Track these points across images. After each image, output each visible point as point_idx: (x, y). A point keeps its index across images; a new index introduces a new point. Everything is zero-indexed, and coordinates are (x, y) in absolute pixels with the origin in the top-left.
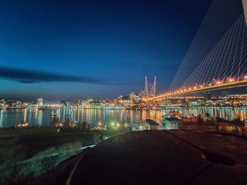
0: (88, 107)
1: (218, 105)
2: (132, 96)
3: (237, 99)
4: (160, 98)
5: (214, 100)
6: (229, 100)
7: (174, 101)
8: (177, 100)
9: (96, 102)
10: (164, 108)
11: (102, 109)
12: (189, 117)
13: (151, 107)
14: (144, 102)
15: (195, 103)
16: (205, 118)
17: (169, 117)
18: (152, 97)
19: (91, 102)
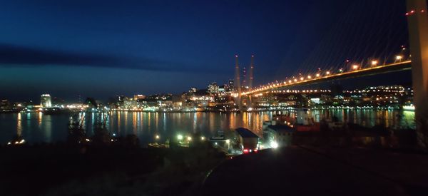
0: (135, 108)
1: (351, 104)
2: (212, 88)
3: (382, 94)
4: (259, 92)
5: (346, 95)
6: (369, 95)
7: (282, 97)
9: (151, 100)
10: (267, 109)
11: (160, 112)
12: (306, 122)
13: (245, 109)
14: (233, 99)
15: (317, 100)
16: (332, 125)
17: (274, 123)
18: (246, 90)
19: (141, 100)
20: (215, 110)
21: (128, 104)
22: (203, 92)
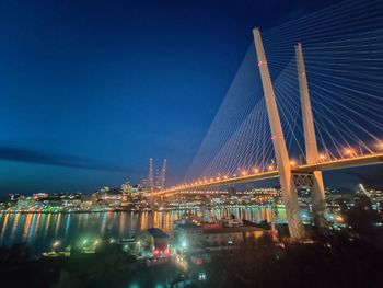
0: (32, 209)
1: (244, 203)
2: (126, 187)
3: (263, 195)
4: (169, 192)
5: (239, 196)
6: (255, 195)
7: (190, 197)
8: (194, 195)
9: (54, 199)
10: (177, 209)
11: (64, 213)
12: (210, 221)
13: (156, 209)
14: (145, 199)
15: (218, 200)
16: (231, 222)
17: (183, 222)
18: (159, 190)
19: (41, 200)
20: (127, 210)
21: (22, 204)
22: (116, 191)
